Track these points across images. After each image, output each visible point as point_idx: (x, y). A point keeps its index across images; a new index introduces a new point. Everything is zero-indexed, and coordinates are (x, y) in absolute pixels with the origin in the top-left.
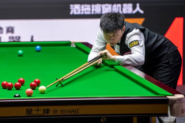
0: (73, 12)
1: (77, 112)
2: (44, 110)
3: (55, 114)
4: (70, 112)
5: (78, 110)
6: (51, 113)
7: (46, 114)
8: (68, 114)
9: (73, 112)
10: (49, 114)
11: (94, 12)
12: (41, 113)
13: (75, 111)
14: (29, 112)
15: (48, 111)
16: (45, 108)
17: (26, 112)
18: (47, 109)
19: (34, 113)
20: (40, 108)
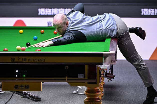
0: (40, 13)
1: (44, 61)
2: (23, 59)
3: (29, 62)
4: (39, 61)
5: (45, 59)
6: (27, 61)
7: (24, 62)
8: (38, 62)
9: (41, 61)
10: (26, 62)
11: (54, 13)
12: (21, 60)
13: (43, 60)
14: (13, 60)
15: (25, 60)
16: (24, 57)
17: (11, 60)
18: (25, 58)
19: (16, 60)
20: (20, 57)
